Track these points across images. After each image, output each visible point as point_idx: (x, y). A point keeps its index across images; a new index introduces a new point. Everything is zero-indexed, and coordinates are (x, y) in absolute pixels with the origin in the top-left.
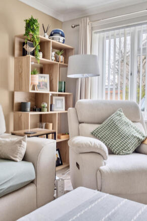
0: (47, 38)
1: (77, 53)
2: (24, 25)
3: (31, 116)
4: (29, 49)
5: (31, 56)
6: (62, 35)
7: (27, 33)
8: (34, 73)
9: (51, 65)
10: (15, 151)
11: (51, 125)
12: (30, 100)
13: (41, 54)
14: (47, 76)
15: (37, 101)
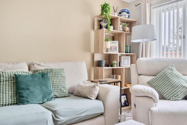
0: (116, 15)
1: (139, 24)
2: (100, 8)
3: (105, 70)
4: (104, 24)
5: (105, 29)
6: (128, 13)
7: (102, 14)
8: (107, 40)
9: (120, 34)
10: (91, 92)
11: (120, 76)
12: (105, 59)
13: (112, 27)
14: (117, 42)
15: (109, 60)
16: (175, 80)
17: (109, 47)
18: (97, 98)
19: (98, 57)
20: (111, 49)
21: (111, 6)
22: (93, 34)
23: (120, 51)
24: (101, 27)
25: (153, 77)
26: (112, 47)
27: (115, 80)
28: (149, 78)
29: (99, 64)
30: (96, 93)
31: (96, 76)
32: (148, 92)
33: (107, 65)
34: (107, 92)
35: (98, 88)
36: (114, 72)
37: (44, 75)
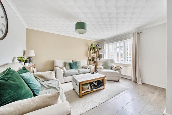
0: (95, 47)
2: (90, 45)
3: (92, 62)
4: (91, 49)
5: (92, 51)
6: (99, 45)
7: (91, 47)
8: (92, 53)
9: (96, 52)
11: (96, 64)
12: (92, 59)
13: (94, 50)
14: (95, 54)
15: (93, 59)
16: (109, 65)
17: (93, 55)
18: (89, 69)
19: (90, 58)
20: (94, 56)
21: (93, 44)
22: (88, 51)
23: (96, 56)
24: (91, 50)
25: (103, 64)
26: (94, 55)
27: (94, 64)
28: (102, 64)
29: (90, 60)
30: (89, 67)
31: (90, 63)
32: (100, 67)
33: (92, 60)
34: (91, 67)
35: (89, 66)
36: (95, 62)
37: (76, 63)
